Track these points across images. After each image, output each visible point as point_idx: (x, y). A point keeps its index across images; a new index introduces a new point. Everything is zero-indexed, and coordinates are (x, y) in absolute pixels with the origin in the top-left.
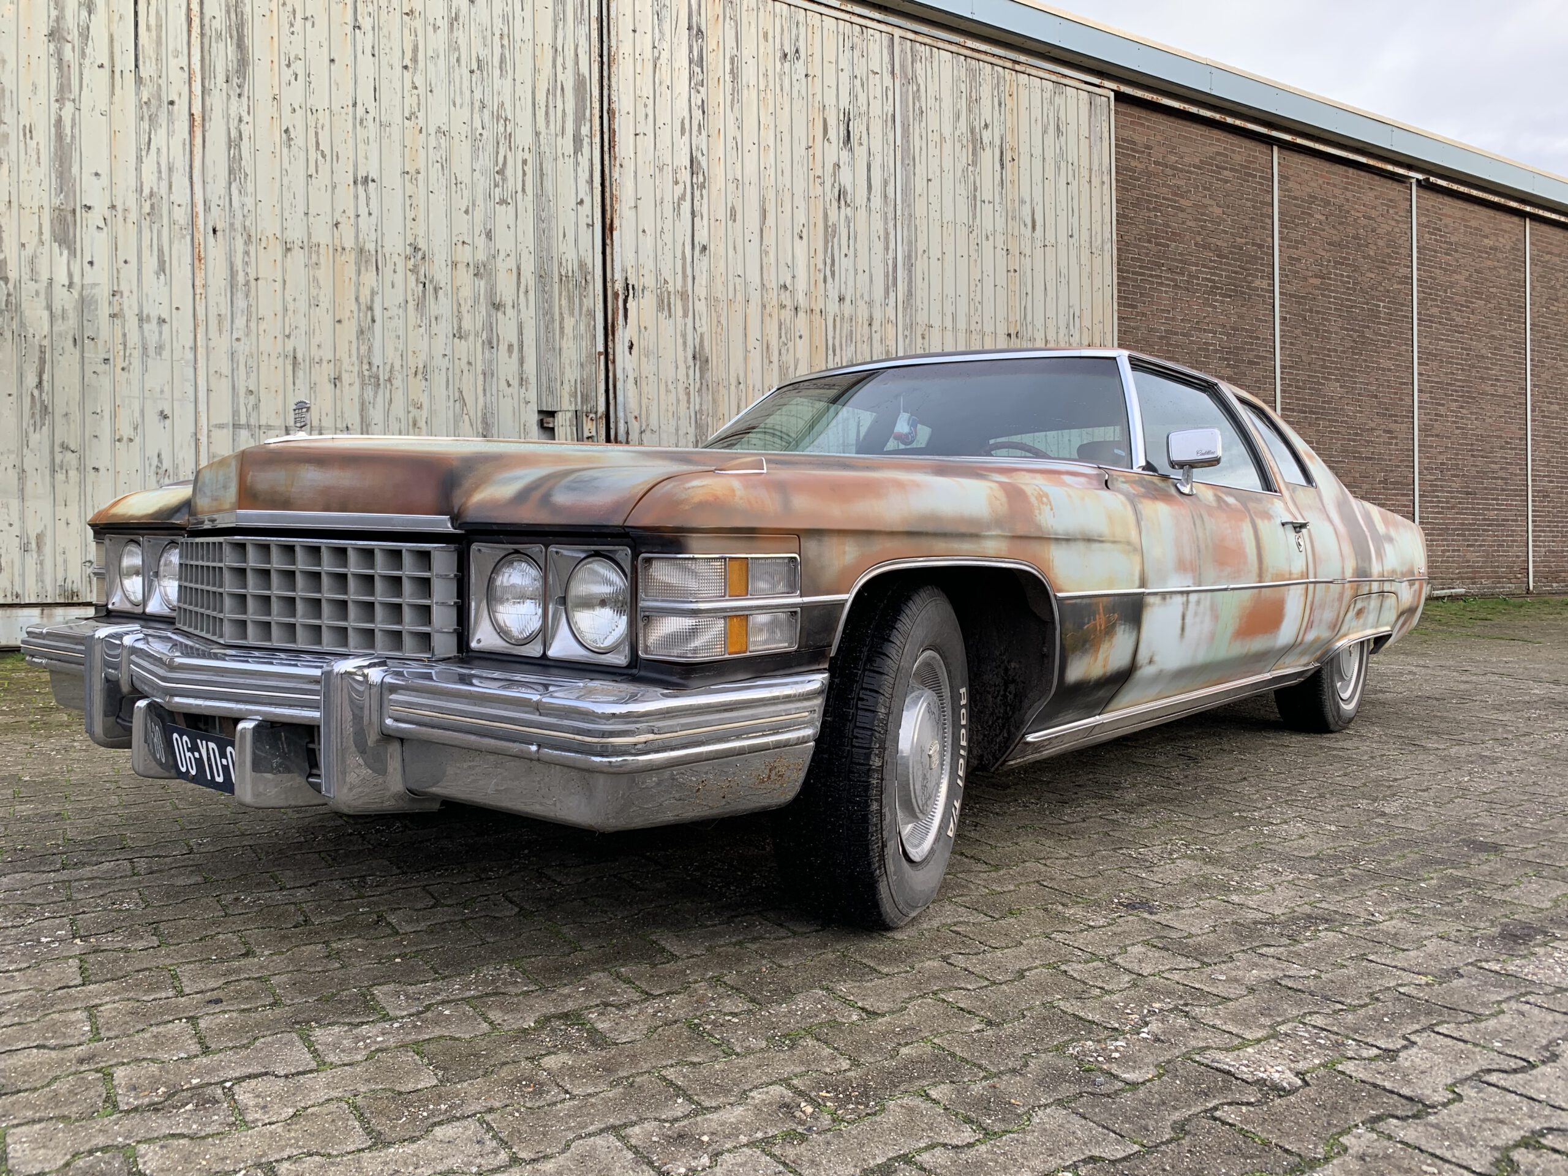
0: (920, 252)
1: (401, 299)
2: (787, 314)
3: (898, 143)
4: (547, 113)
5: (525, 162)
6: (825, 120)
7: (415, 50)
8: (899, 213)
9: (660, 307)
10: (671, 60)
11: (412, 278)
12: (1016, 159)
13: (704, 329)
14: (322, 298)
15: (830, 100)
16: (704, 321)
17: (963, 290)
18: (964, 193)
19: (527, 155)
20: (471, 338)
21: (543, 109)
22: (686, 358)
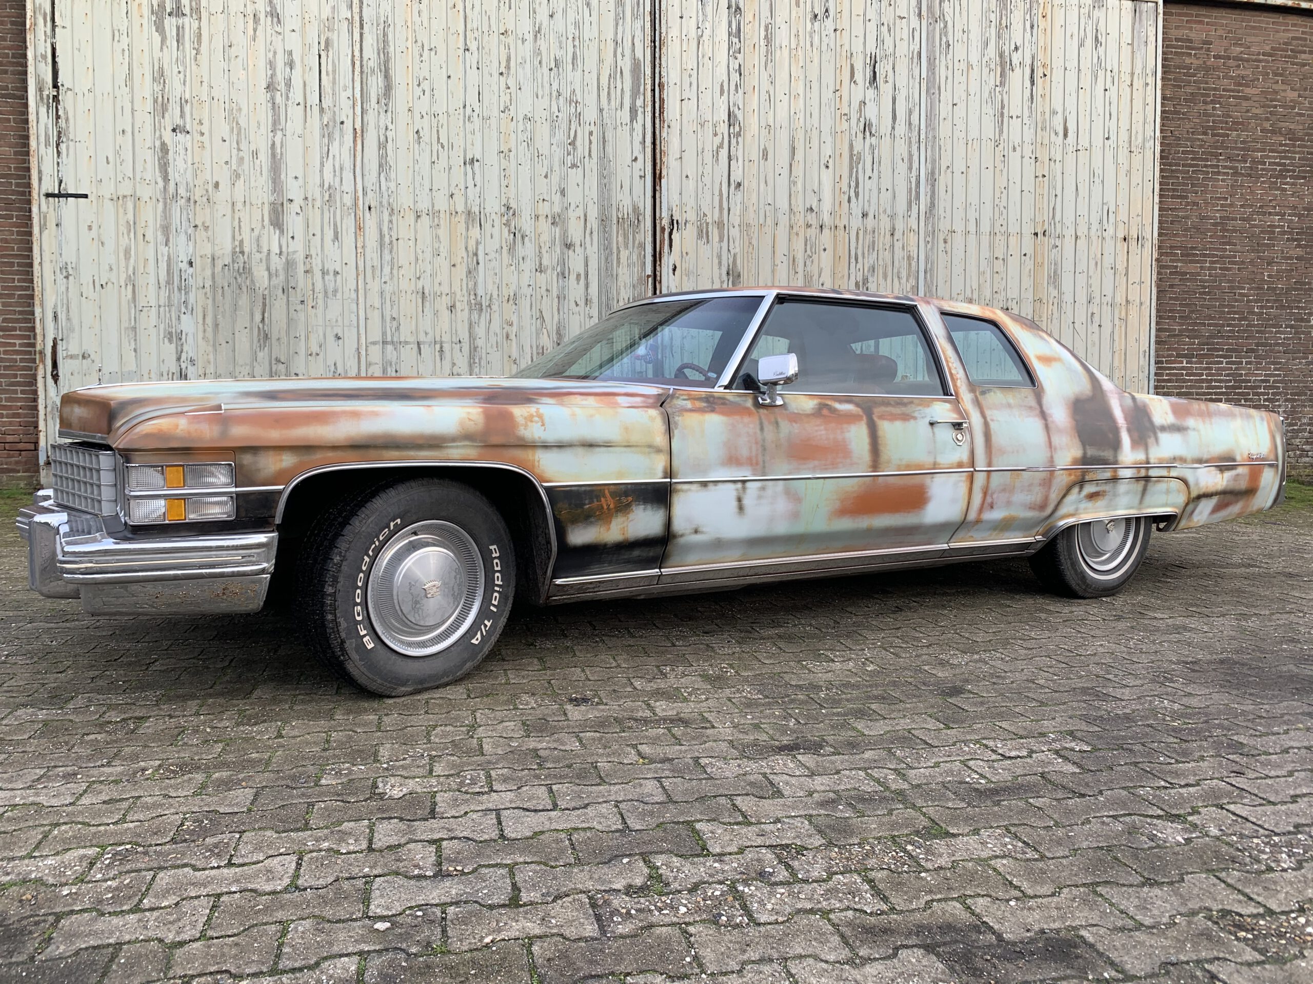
0: (943, 168)
1: (498, 246)
2: (813, 232)
3: (924, 75)
4: (609, 93)
5: (591, 133)
6: (852, 66)
7: (509, 60)
8: (923, 136)
9: (700, 236)
10: (712, 36)
11: (505, 230)
12: (1048, 73)
13: (737, 250)
14: (442, 249)
15: (858, 47)
16: (737, 244)
17: (987, 196)
18: (991, 112)
19: (593, 128)
20: (549, 271)
21: (606, 90)
22: (720, 275)
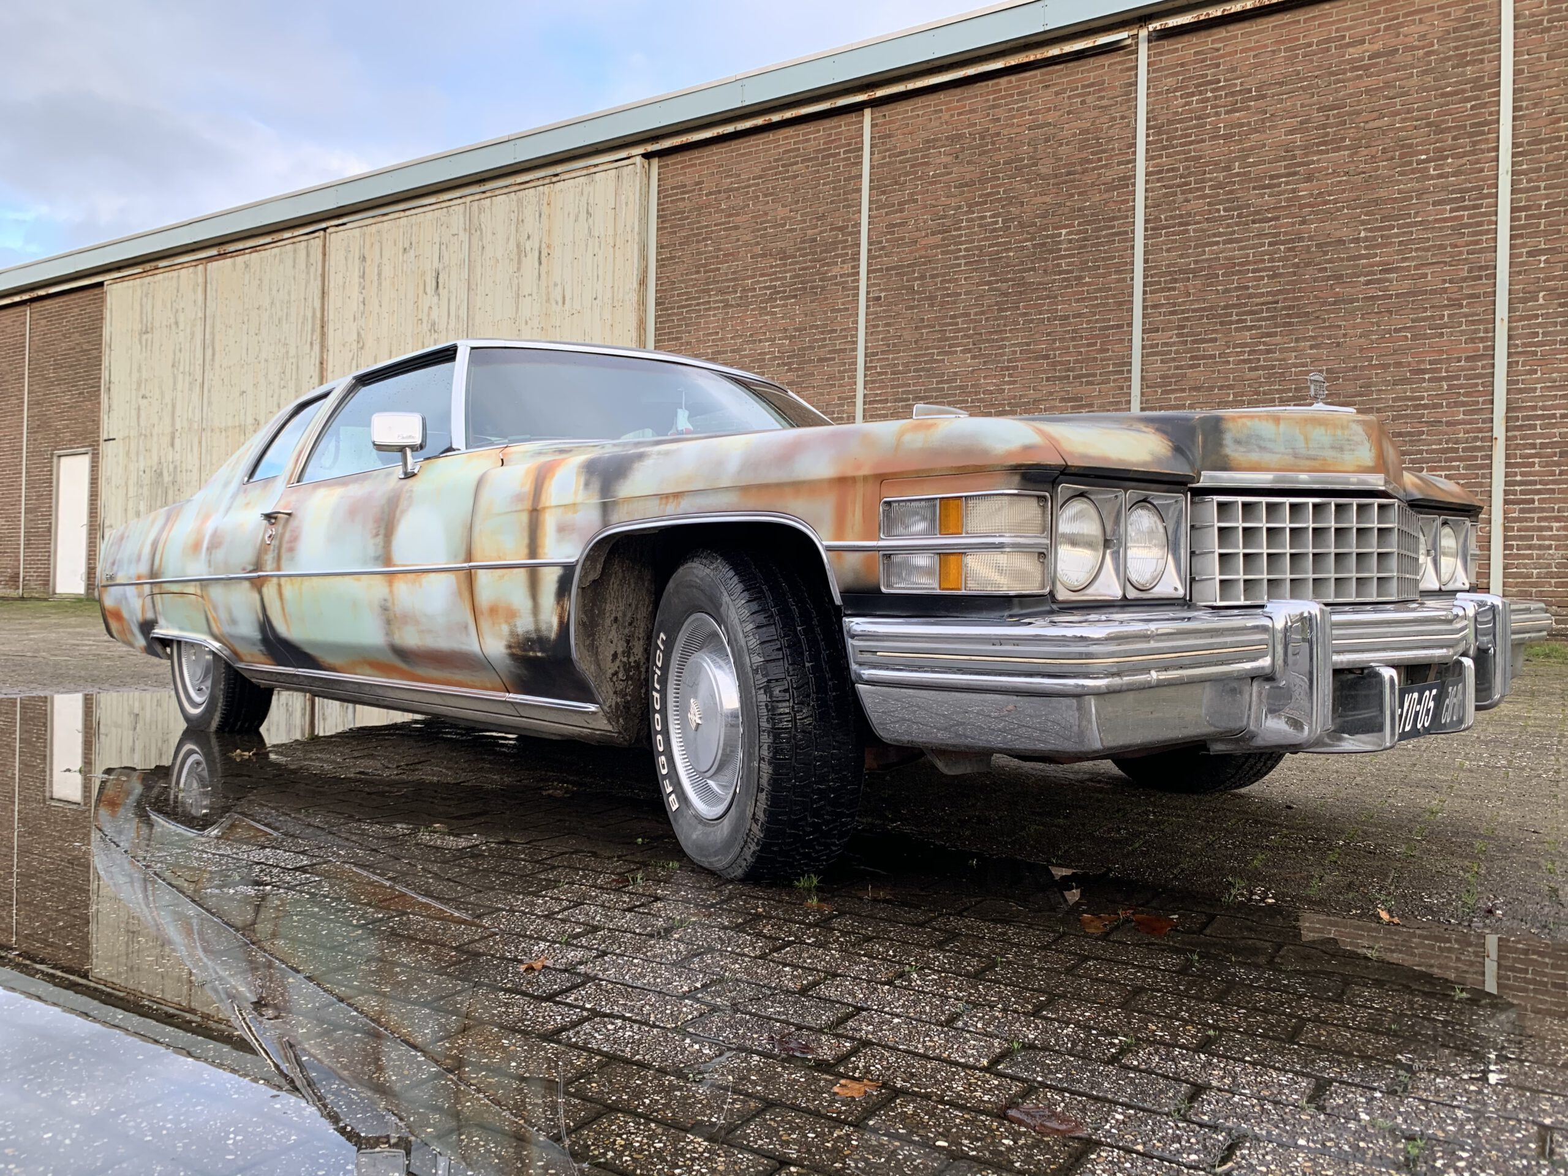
4: (301, 335)
6: (425, 281)
12: (551, 253)
15: (428, 266)
18: (511, 295)
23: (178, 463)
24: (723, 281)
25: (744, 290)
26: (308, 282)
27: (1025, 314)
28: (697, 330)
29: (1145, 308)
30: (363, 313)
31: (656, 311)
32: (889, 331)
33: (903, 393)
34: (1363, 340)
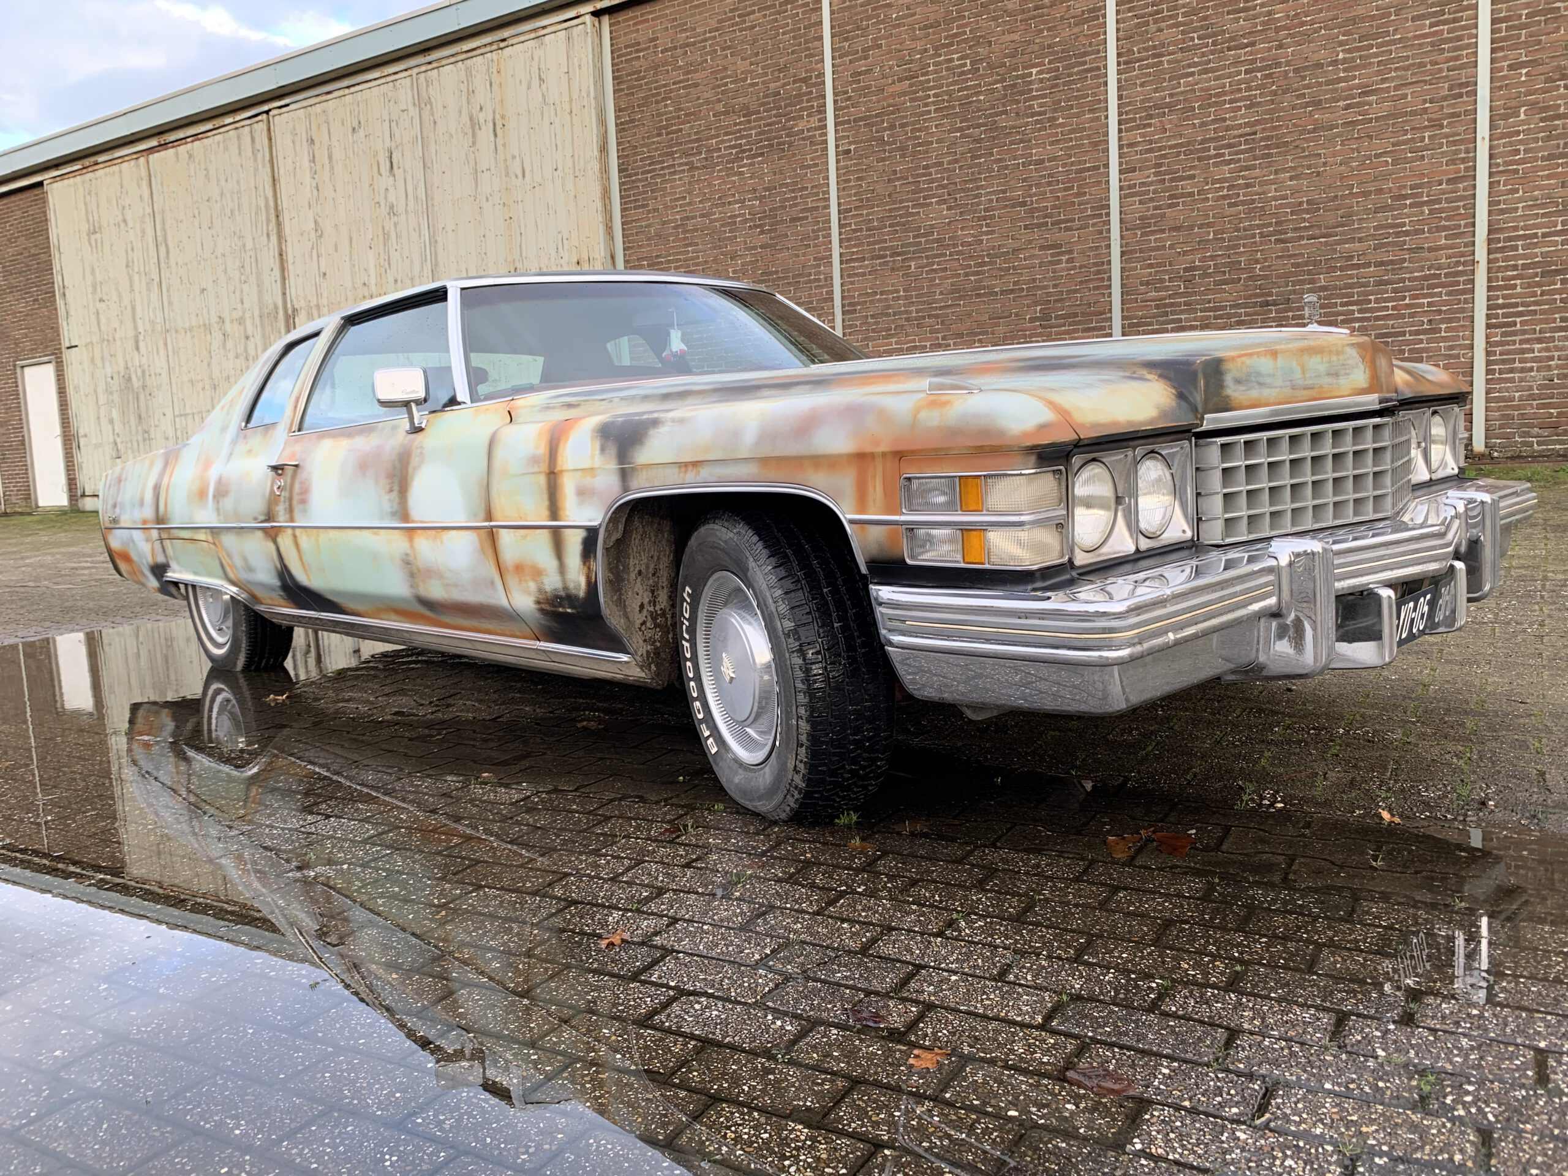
0: (440, 230)
6: (378, 162)
12: (506, 123)
15: (380, 146)
21: (255, 224)
23: (146, 367)
24: (687, 143)
25: (708, 151)
26: (256, 170)
27: (1000, 160)
28: (663, 196)
29: (1121, 147)
30: (318, 199)
31: (620, 178)
32: (861, 186)
33: (880, 249)
34: (1343, 168)
